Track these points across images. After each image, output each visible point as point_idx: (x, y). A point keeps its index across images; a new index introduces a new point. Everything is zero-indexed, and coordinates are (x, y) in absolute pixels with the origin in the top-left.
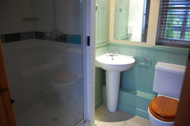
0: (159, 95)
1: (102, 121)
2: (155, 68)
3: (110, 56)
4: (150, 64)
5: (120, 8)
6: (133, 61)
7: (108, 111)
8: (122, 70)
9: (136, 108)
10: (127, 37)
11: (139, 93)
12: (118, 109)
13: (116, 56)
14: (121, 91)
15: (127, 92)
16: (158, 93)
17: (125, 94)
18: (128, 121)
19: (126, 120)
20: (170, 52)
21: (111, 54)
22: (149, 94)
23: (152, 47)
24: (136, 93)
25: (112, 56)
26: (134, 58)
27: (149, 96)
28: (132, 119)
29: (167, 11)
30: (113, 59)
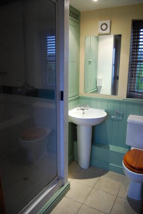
0: (132, 148)
2: (128, 121)
3: (81, 109)
4: (122, 117)
5: (89, 61)
6: (105, 114)
8: (94, 124)
9: (109, 163)
10: (96, 89)
11: (112, 148)
12: (90, 165)
13: (87, 109)
14: (93, 146)
17: (97, 149)
18: (102, 177)
19: (100, 176)
23: (123, 99)
24: (109, 148)
25: (83, 110)
26: (105, 111)
27: (122, 150)
28: (106, 175)
29: (137, 64)
30: (84, 113)
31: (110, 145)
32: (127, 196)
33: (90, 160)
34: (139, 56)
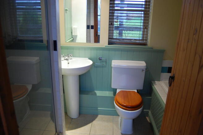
0: (118, 91)
1: (69, 130)
2: (112, 66)
3: (65, 60)
4: (105, 63)
5: (66, 9)
6: (90, 63)
7: (71, 118)
8: (81, 73)
9: (97, 108)
10: (72, 39)
11: (99, 93)
12: (80, 114)
13: (71, 59)
14: (81, 95)
15: (87, 94)
16: (117, 89)
17: (85, 97)
18: (94, 122)
19: (92, 122)
20: (122, 50)
21: (66, 57)
22: (108, 92)
23: (105, 46)
24: (95, 94)
25: (67, 60)
26: (89, 59)
27: (109, 94)
28: (97, 119)
29: (114, 13)
30: (68, 63)
31: (96, 91)
32: (121, 133)
33: (80, 109)
34: (115, 5)
